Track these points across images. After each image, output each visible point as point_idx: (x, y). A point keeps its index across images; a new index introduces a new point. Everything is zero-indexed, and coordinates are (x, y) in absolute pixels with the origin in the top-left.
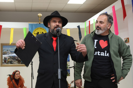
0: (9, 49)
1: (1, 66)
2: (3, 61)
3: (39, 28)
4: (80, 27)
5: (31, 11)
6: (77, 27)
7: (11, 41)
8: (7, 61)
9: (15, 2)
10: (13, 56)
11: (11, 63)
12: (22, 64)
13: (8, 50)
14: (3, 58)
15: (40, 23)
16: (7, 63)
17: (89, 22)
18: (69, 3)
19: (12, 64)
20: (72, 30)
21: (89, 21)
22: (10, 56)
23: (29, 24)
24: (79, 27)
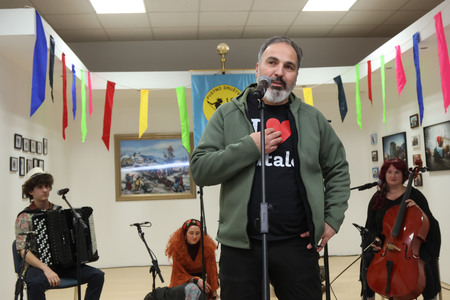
0: (137, 151)
1: (117, 200)
2: (124, 186)
3: (222, 87)
4: (343, 81)
5: (197, 37)
6: (333, 82)
7: (143, 128)
8: (133, 185)
9: (148, 12)
10: (150, 171)
11: (146, 192)
12: (176, 191)
13: (135, 155)
14: (123, 178)
15: (224, 73)
16: (135, 192)
17: (367, 65)
18: (307, 8)
19: (149, 192)
20: (317, 90)
21: (369, 62)
22: (141, 172)
23: (192, 76)
24: (338, 80)
